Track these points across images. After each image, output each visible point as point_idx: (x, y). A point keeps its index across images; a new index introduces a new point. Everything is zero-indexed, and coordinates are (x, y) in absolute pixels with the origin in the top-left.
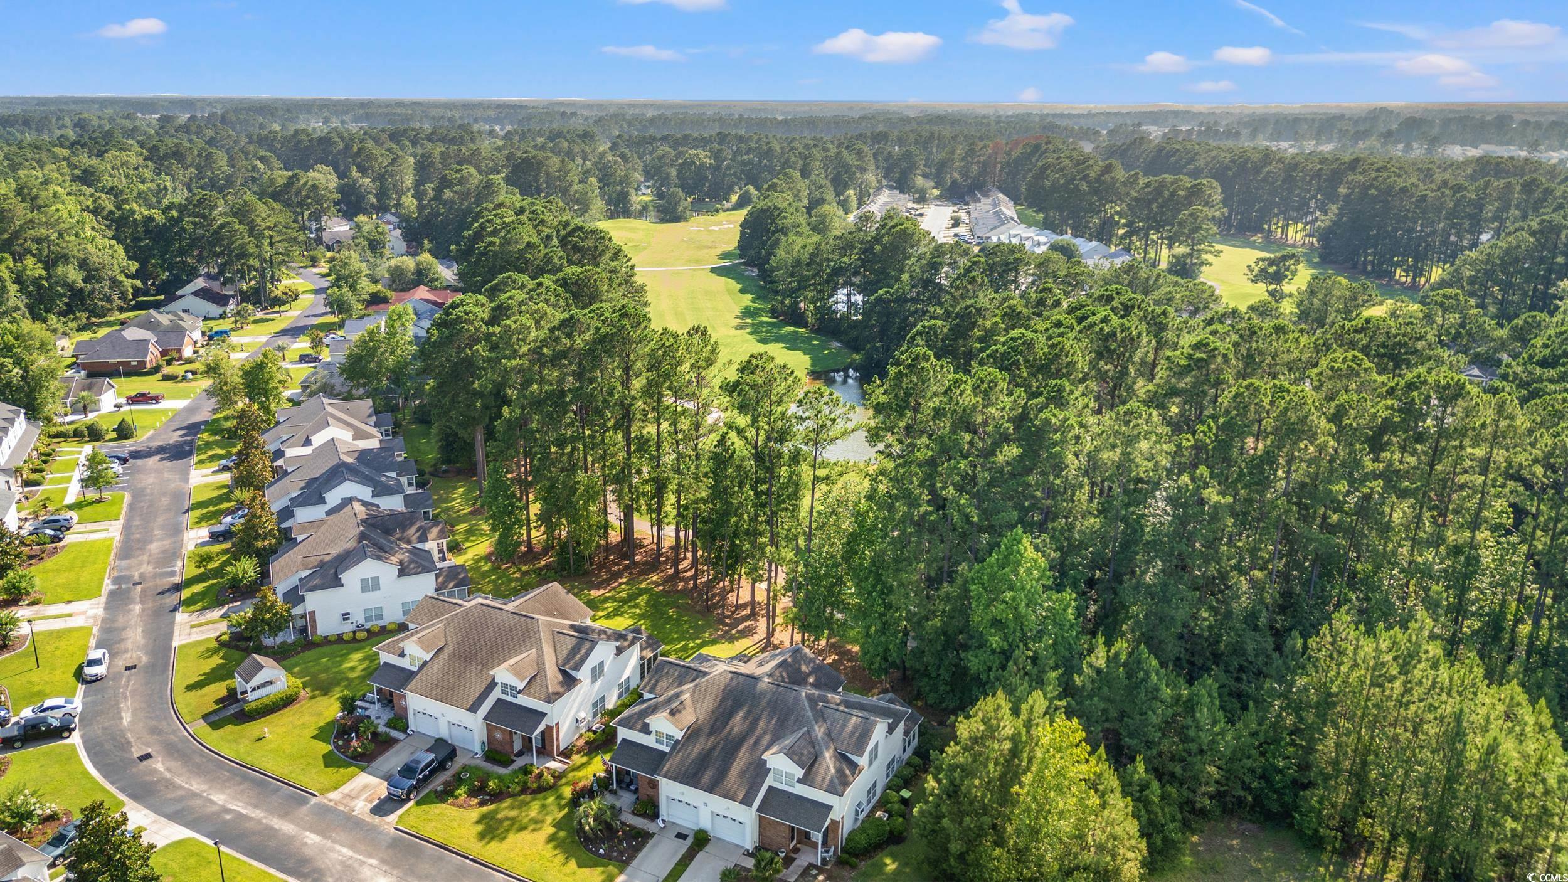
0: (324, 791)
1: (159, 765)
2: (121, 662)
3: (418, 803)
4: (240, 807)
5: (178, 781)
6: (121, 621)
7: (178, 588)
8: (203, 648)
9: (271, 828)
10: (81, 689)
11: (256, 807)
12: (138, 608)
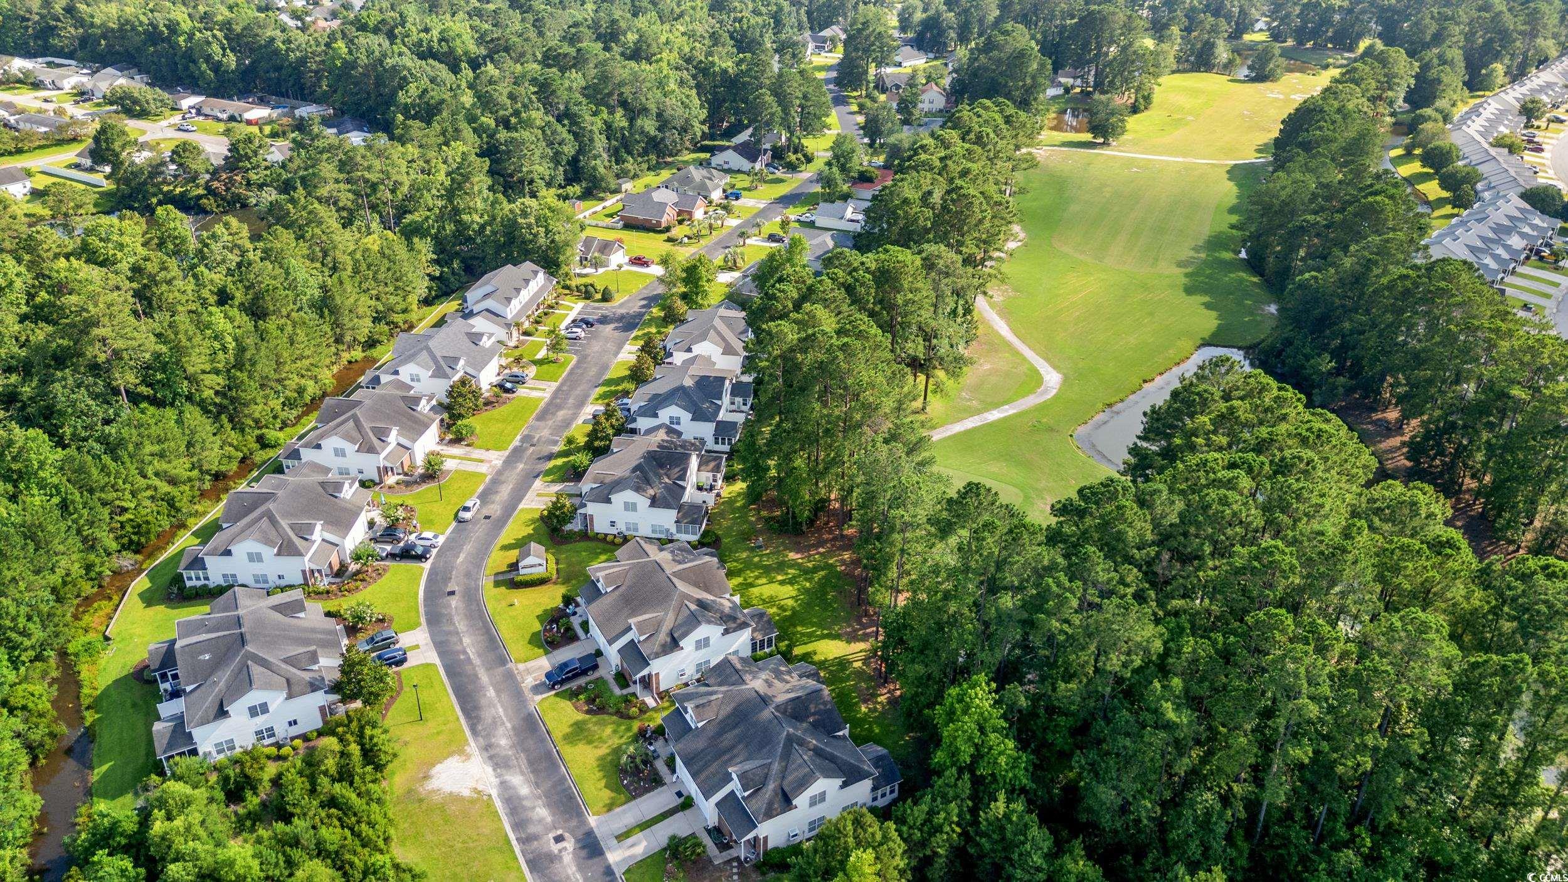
0: (518, 661)
1: (454, 602)
2: (485, 512)
3: (557, 695)
4: (471, 652)
5: (456, 619)
6: (507, 473)
7: (550, 457)
8: (530, 517)
9: (476, 676)
10: (454, 524)
11: (479, 656)
12: (521, 466)
